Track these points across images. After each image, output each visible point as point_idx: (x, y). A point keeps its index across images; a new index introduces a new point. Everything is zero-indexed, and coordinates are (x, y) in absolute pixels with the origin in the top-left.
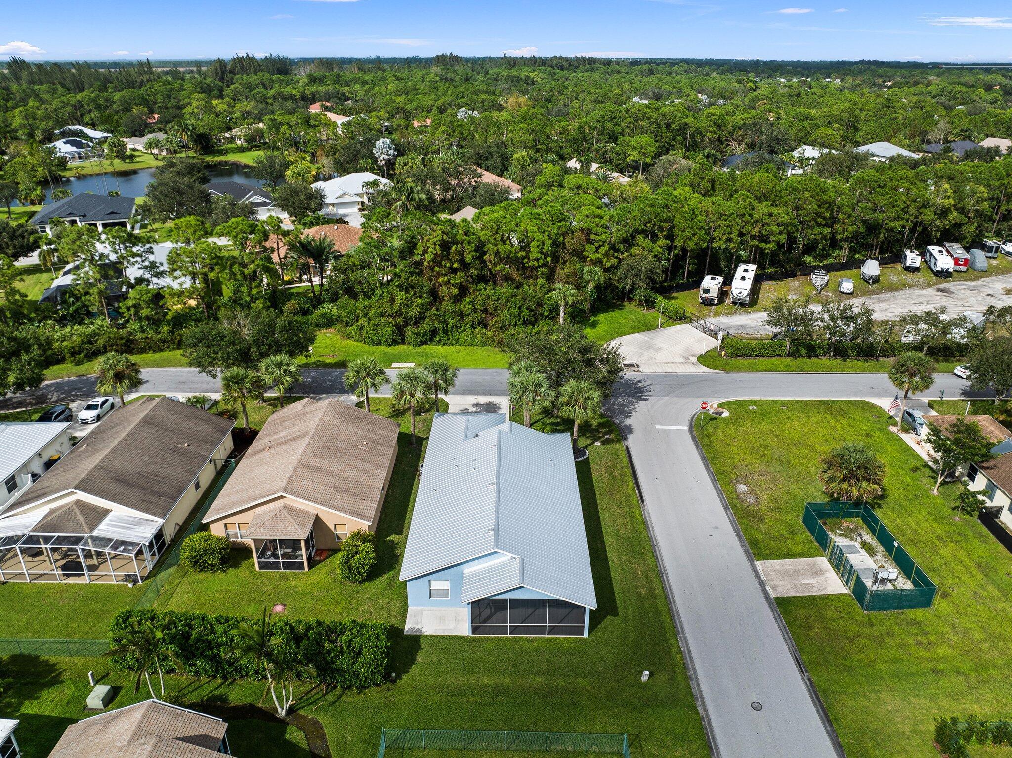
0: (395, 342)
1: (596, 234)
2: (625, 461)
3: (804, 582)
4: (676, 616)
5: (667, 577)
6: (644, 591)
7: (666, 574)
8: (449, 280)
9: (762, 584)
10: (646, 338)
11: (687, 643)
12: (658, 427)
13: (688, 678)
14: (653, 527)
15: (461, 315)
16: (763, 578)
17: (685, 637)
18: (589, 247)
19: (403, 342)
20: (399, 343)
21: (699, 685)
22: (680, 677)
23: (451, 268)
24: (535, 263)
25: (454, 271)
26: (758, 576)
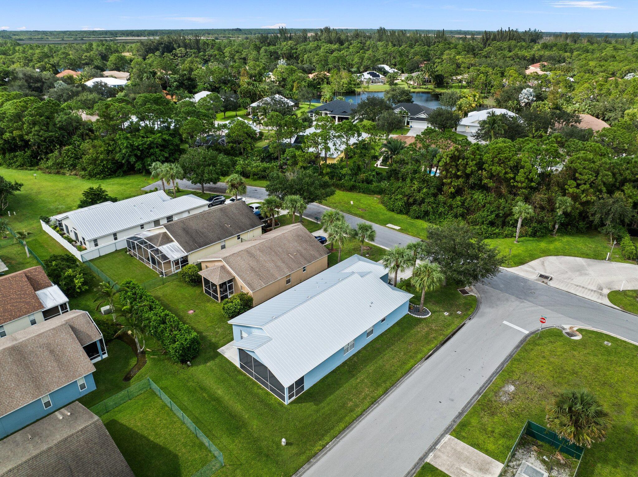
0: (401, 212)
1: (580, 174)
2: (449, 331)
3: (462, 468)
4: (350, 429)
5: (377, 406)
6: (350, 404)
7: (379, 404)
8: (451, 182)
9: (432, 448)
10: (584, 264)
11: (335, 445)
12: (505, 322)
13: (308, 460)
14: (411, 376)
15: (451, 207)
16: (438, 447)
17: (339, 441)
18: (570, 182)
19: (407, 214)
20: (404, 214)
21: (308, 469)
22: (303, 457)
23: (455, 174)
24: (519, 185)
25: (458, 177)
26: (436, 443)
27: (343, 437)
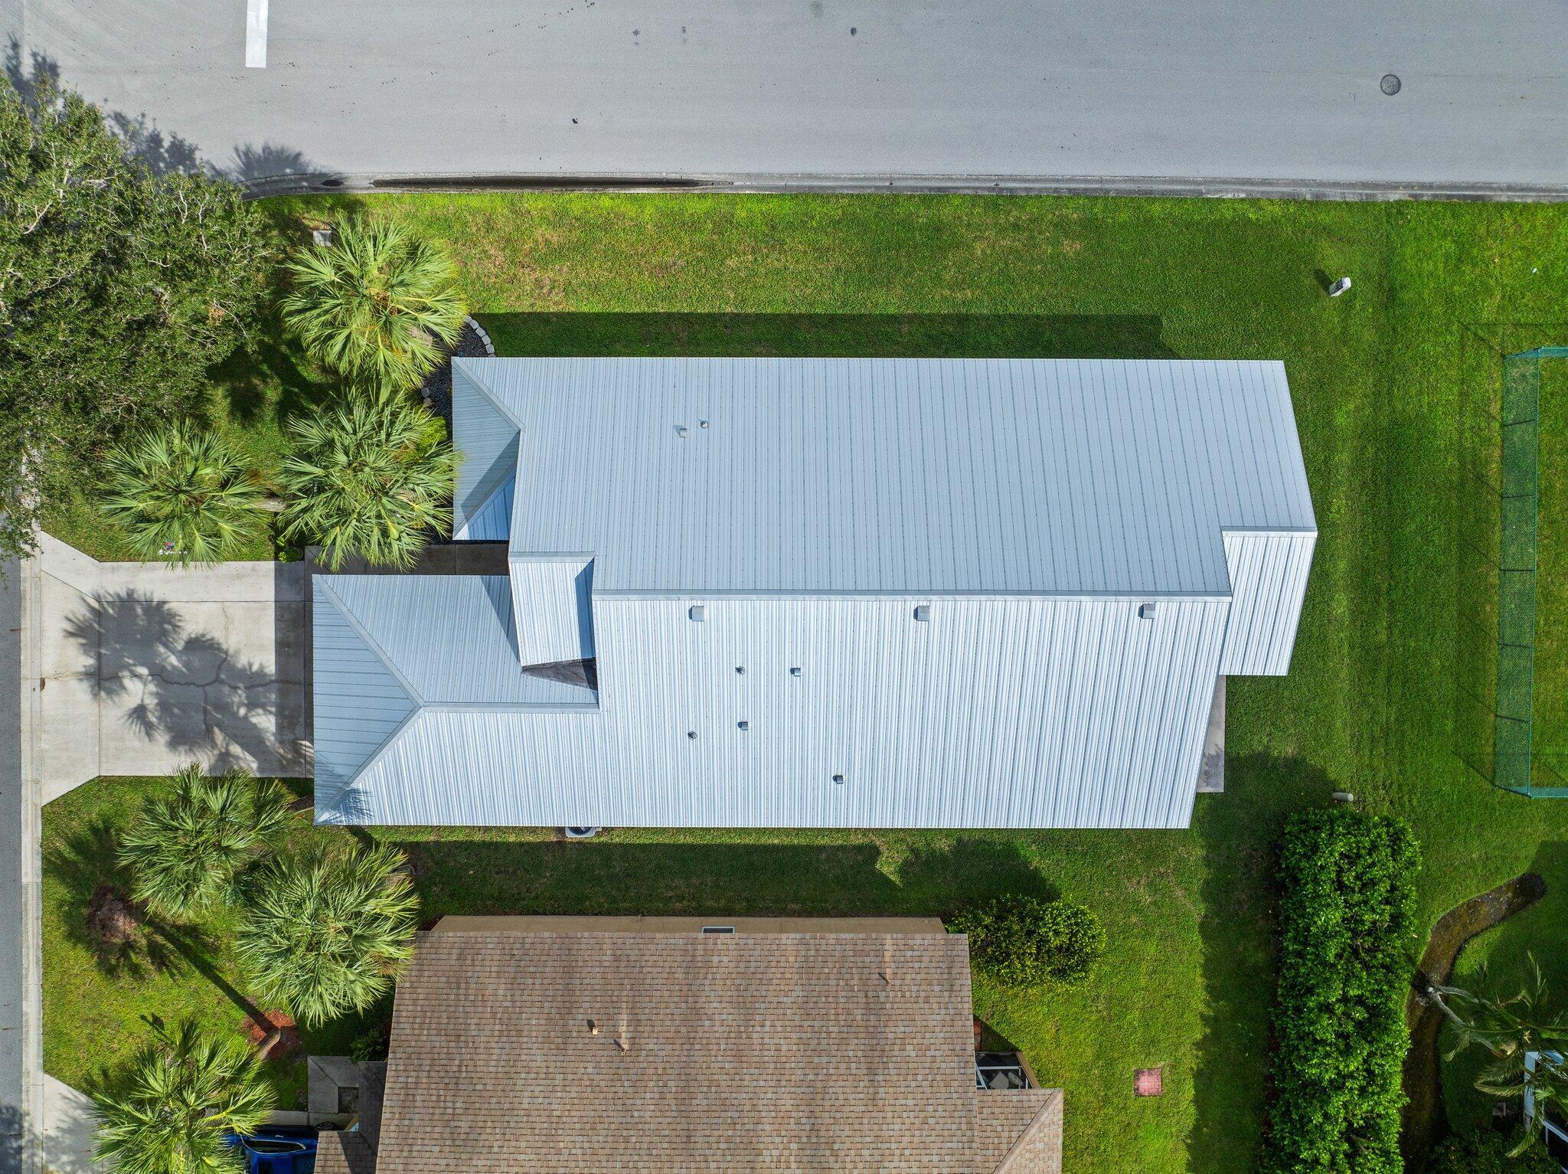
5: (1013, 179)
11: (1225, 182)
12: (256, 55)
22: (1325, 218)
27: (1185, 182)
